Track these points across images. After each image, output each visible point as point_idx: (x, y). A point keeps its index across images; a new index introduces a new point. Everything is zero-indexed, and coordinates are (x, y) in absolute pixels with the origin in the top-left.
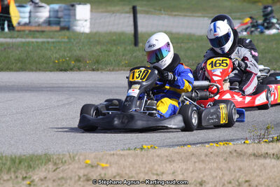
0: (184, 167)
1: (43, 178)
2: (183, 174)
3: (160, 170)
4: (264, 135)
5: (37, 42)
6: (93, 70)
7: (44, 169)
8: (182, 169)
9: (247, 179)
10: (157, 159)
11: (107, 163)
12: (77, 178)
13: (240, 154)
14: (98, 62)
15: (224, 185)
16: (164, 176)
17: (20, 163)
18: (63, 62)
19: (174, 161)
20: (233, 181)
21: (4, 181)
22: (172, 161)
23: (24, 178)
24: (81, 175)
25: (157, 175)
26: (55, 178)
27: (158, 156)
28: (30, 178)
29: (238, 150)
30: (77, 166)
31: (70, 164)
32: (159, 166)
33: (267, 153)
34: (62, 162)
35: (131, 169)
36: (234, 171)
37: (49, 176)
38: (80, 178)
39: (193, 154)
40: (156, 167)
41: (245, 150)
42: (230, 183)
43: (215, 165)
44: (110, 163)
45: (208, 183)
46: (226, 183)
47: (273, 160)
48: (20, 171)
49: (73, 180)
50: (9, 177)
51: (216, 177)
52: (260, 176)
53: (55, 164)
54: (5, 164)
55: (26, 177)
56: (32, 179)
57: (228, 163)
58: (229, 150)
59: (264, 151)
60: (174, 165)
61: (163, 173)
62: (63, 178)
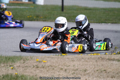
0: (79, 63)
1: (18, 66)
2: (78, 66)
3: (68, 64)
4: (114, 51)
5: (21, 8)
6: (44, 21)
7: (19, 62)
8: (78, 64)
9: (105, 69)
10: (67, 60)
11: (46, 61)
12: (33, 66)
13: (103, 59)
14: (45, 18)
15: (95, 71)
16: (70, 67)
17: (9, 59)
18: (31, 17)
19: (74, 61)
20: (99, 70)
21: (2, 67)
22: (73, 61)
23: (10, 66)
24: (35, 65)
25: (67, 66)
26: (23, 66)
27: (68, 58)
28: (13, 66)
29: (102, 57)
30: (33, 61)
31: (30, 60)
32: (68, 62)
33: (114, 59)
34: (27, 59)
35: (56, 63)
36: (100, 66)
37: (21, 65)
38: (34, 66)
39: (83, 58)
40: (67, 63)
41: (105, 57)
42: (98, 71)
43: (92, 63)
44: (47, 61)
45: (88, 71)
46: (96, 71)
47: (116, 62)
48: (9, 63)
49: (31, 68)
50: (4, 65)
51: (92, 68)
52: (110, 68)
53: (24, 60)
54: (2, 60)
55: (11, 66)
56: (14, 66)
57: (97, 62)
58: (98, 57)
59: (113, 58)
60: (75, 62)
61: (69, 66)
62: (26, 66)
